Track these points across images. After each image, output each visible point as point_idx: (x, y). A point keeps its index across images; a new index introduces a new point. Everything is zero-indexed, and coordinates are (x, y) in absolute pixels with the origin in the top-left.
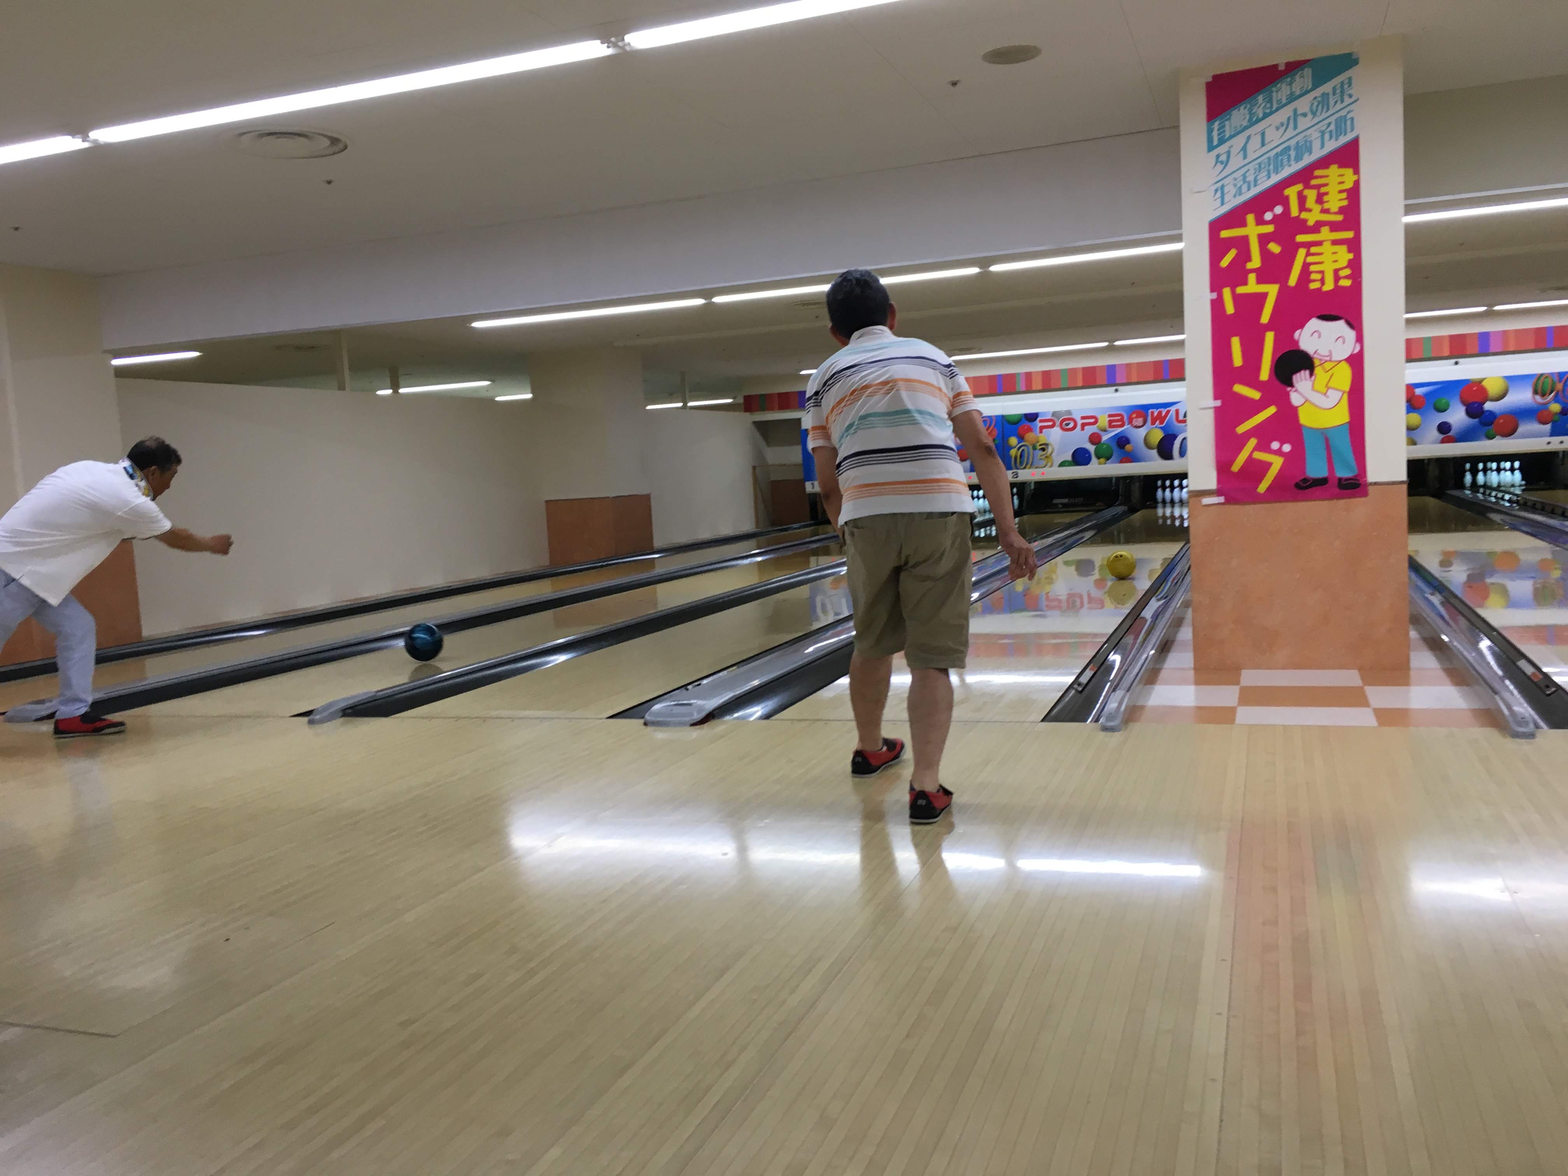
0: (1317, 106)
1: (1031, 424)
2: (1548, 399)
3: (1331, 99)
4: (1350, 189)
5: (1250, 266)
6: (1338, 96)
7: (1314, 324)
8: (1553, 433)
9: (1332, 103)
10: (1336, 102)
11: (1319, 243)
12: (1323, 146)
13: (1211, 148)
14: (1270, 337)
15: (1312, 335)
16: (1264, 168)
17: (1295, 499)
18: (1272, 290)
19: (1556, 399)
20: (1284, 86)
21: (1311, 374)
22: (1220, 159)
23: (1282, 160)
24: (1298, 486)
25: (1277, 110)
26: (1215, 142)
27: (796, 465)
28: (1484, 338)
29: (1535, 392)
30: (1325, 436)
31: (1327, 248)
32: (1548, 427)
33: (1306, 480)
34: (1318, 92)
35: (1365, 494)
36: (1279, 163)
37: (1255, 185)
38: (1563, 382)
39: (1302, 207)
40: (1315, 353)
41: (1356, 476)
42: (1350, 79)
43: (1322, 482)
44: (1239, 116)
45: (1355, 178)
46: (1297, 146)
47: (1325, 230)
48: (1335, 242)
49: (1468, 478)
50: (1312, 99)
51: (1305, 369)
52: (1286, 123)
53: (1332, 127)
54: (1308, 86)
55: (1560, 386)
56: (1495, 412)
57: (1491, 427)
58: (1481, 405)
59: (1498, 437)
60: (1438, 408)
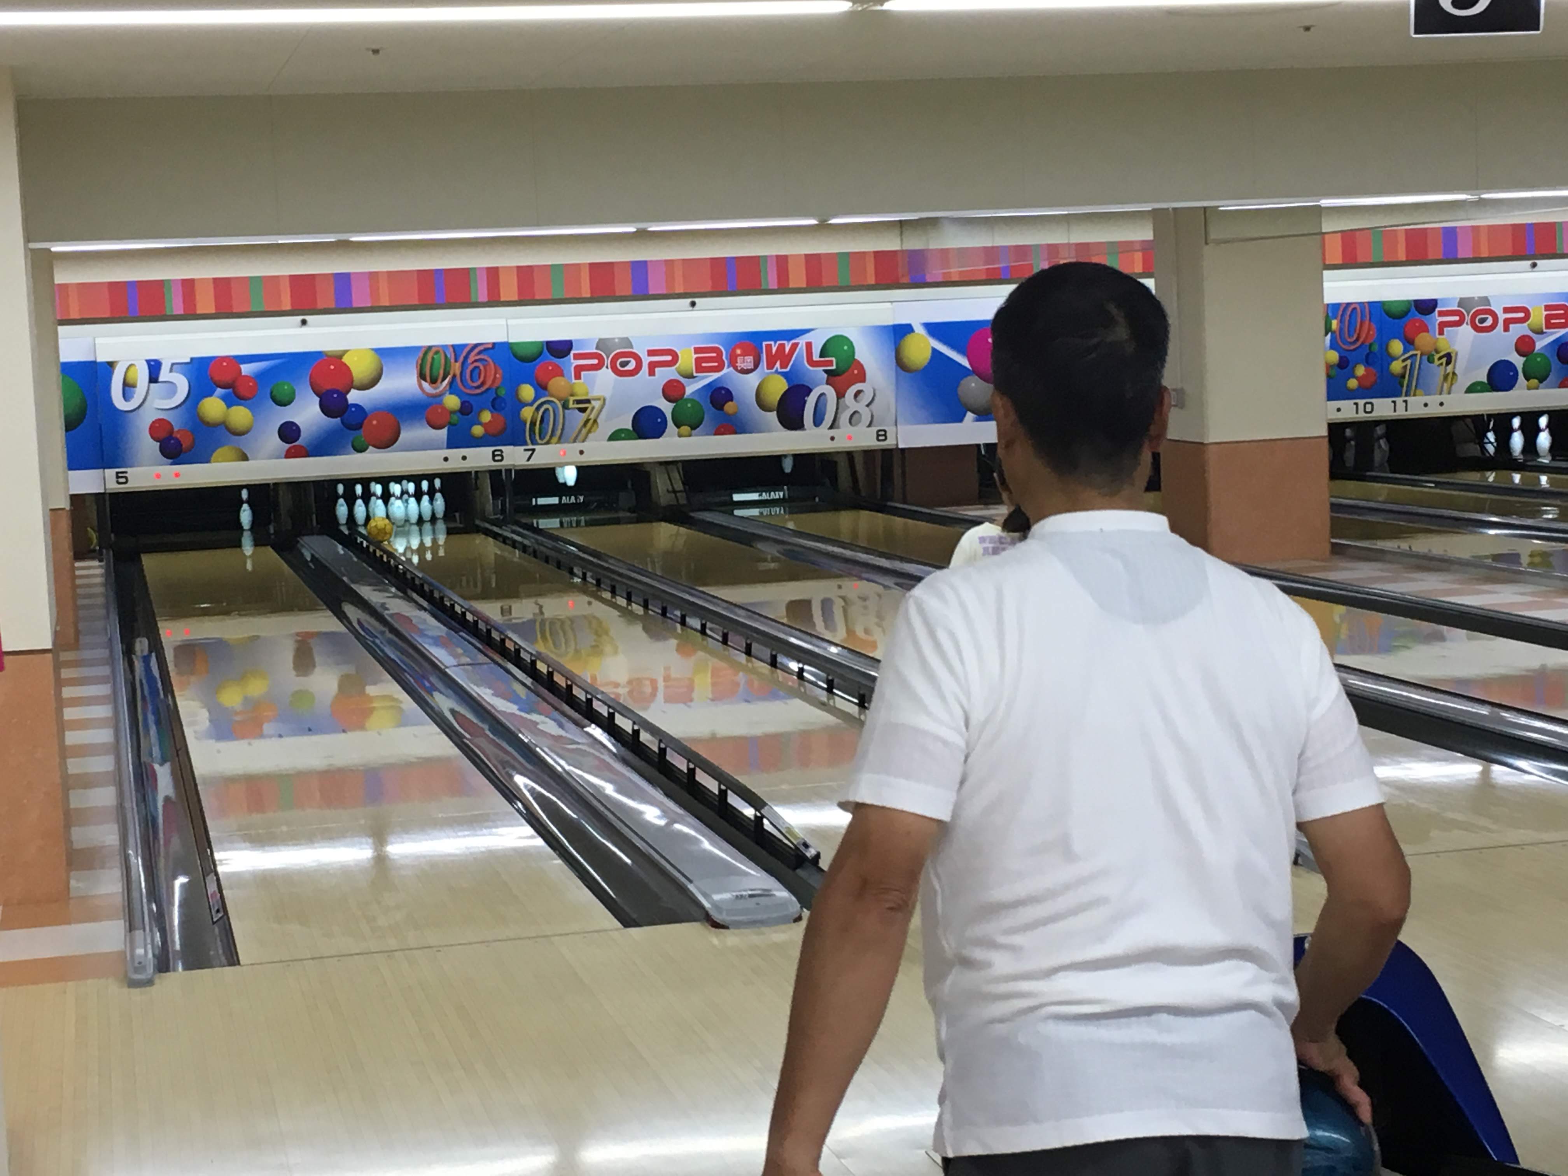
2: (441, 388)
8: (453, 443)
19: (452, 388)
28: (343, 281)
29: (422, 376)
32: (444, 432)
38: (461, 359)
49: (342, 509)
55: (456, 368)
56: (365, 407)
57: (361, 432)
58: (343, 395)
59: (371, 448)
60: (279, 397)
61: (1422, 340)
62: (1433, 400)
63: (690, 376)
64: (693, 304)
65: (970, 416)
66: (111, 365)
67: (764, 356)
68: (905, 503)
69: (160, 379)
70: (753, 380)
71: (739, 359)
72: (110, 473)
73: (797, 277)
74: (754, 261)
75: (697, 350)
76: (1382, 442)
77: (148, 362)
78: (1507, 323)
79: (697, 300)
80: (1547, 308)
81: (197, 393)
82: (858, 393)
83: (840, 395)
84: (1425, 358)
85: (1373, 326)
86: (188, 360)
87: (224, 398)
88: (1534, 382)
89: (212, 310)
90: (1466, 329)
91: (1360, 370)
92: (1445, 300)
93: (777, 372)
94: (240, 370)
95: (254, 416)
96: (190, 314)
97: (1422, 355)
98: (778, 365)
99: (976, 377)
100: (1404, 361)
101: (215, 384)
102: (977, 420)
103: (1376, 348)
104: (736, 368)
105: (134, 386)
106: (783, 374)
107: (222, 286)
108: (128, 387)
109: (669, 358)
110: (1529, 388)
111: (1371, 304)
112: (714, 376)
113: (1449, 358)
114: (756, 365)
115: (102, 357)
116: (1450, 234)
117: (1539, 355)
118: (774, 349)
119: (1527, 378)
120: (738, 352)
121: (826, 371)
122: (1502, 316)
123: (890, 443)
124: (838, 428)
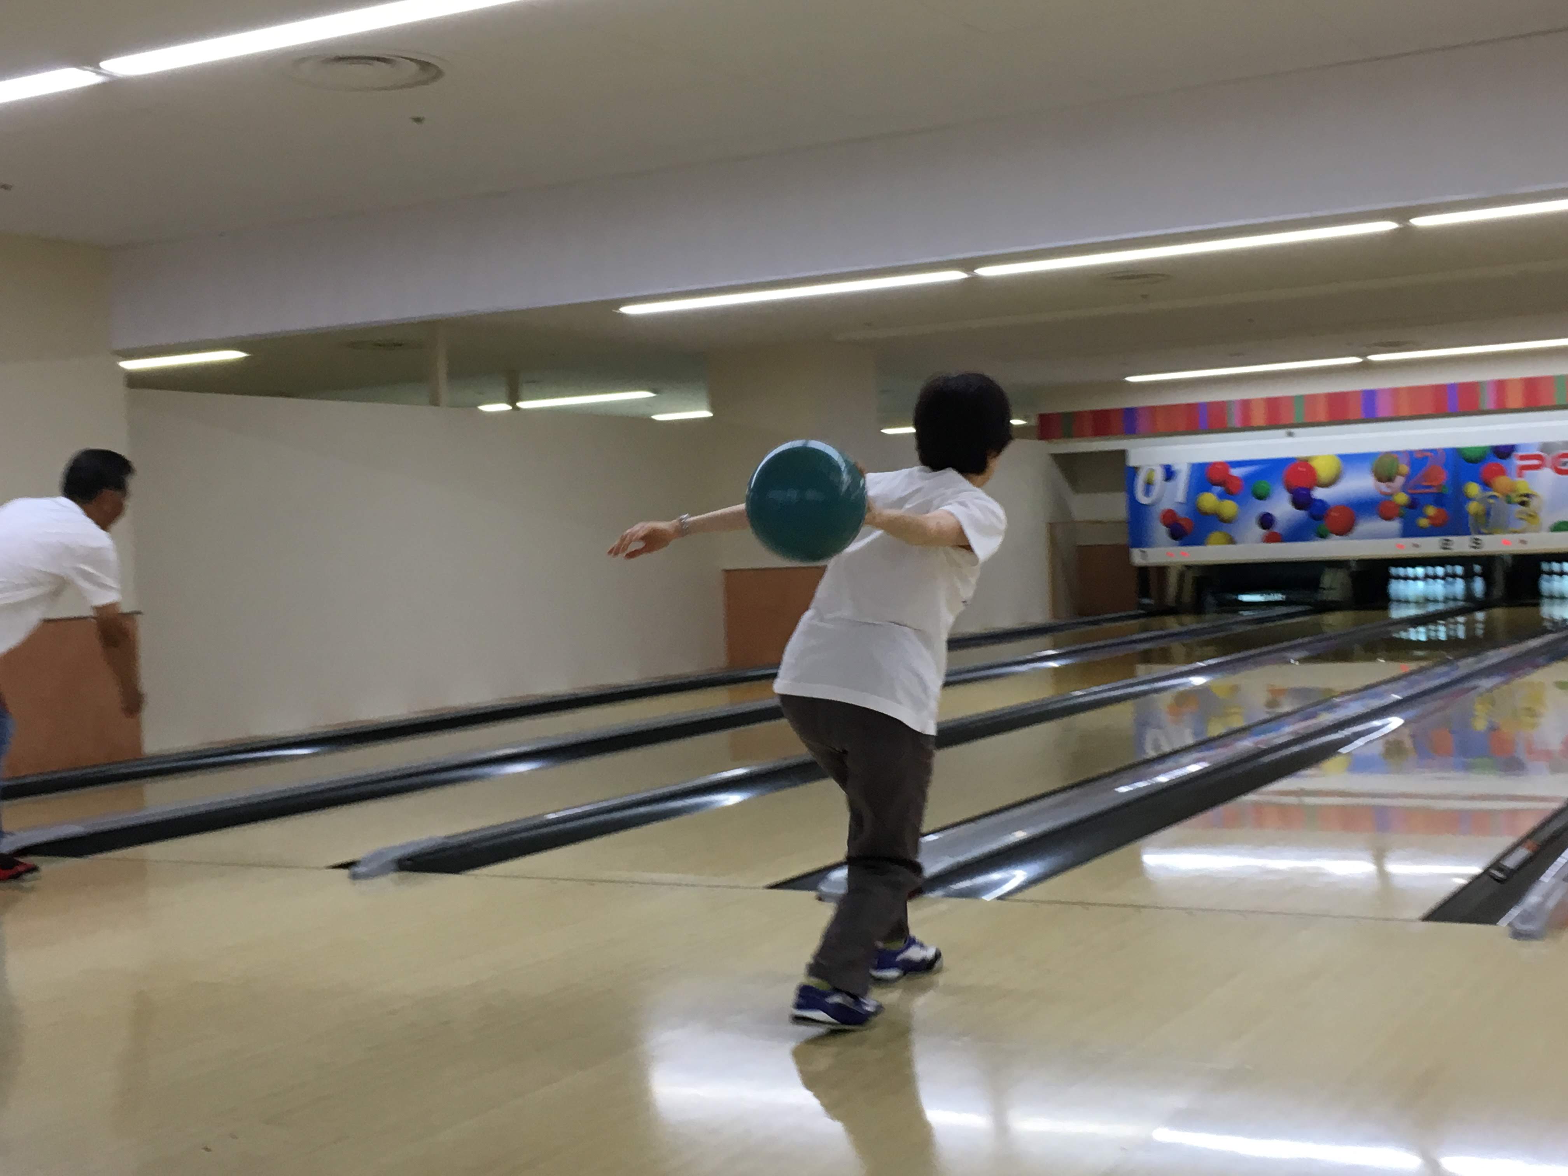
1: (1503, 463)
27: (1120, 522)
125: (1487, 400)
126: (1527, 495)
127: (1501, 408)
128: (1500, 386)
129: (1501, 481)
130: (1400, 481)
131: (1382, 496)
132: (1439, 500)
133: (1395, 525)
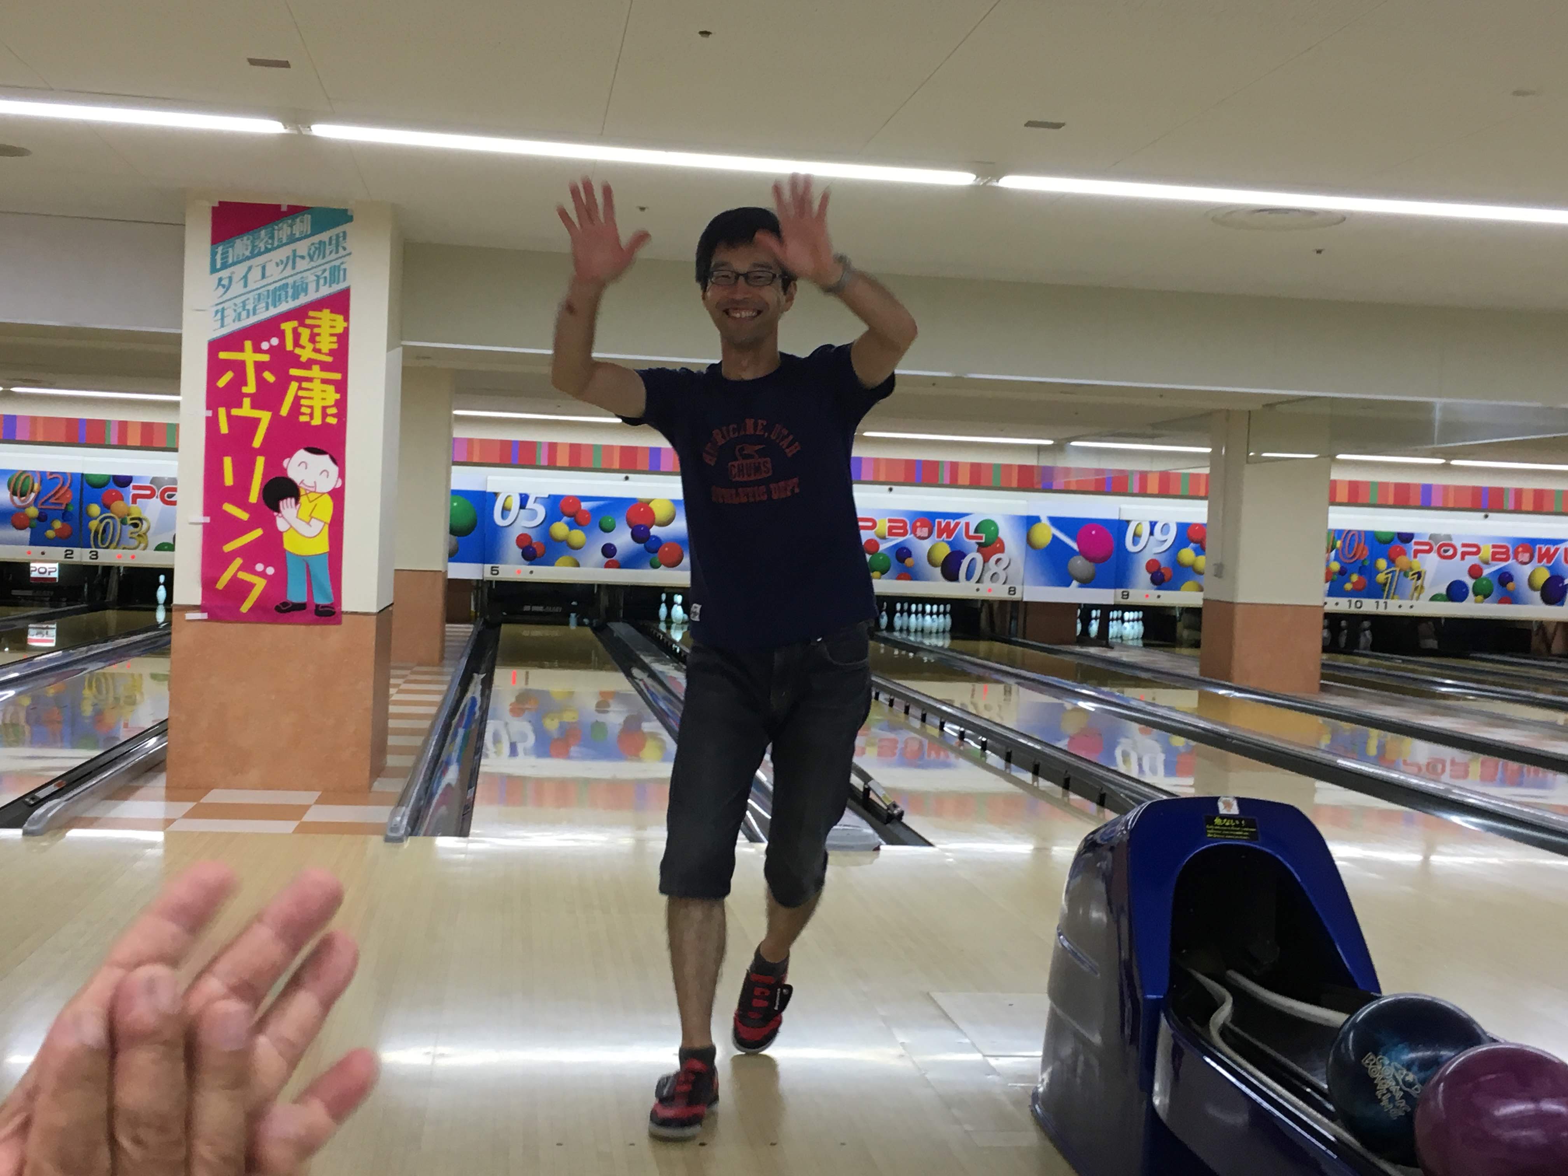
0: (314, 253)
1: (121, 490)
3: (327, 247)
4: (340, 334)
5: (245, 390)
6: (333, 247)
7: (301, 455)
9: (327, 252)
10: (331, 252)
11: (309, 380)
12: (317, 290)
13: (214, 270)
14: (260, 461)
15: (299, 465)
16: (264, 299)
17: (274, 621)
18: (265, 417)
20: (285, 226)
21: (297, 502)
22: (223, 282)
23: (280, 295)
24: (278, 609)
25: (279, 247)
26: (218, 266)
30: (306, 562)
31: (316, 385)
33: (285, 604)
34: (316, 239)
35: (339, 622)
36: (277, 297)
37: (254, 314)
39: (297, 343)
40: (302, 482)
41: (332, 604)
42: (344, 233)
43: (301, 607)
44: (241, 245)
45: (345, 325)
46: (294, 286)
47: (316, 368)
48: (324, 381)
50: (309, 244)
51: (291, 497)
52: (285, 260)
53: (327, 274)
54: (307, 231)
56: (661, 538)
57: (656, 555)
58: (647, 529)
59: (662, 567)
60: (604, 525)
61: (1402, 560)
62: (1406, 603)
63: (884, 538)
64: (891, 490)
65: (1075, 583)
66: (496, 495)
67: (936, 528)
68: (1024, 638)
69: (527, 507)
70: (927, 545)
71: (918, 530)
72: (488, 567)
73: (964, 477)
74: (936, 464)
75: (890, 521)
76: (1367, 633)
77: (521, 495)
78: (1464, 554)
79: (895, 488)
80: (1494, 546)
81: (551, 517)
82: (998, 560)
83: (986, 560)
84: (1402, 573)
85: (1367, 548)
86: (547, 496)
87: (568, 524)
88: (1480, 597)
89: (567, 464)
90: (1434, 555)
91: (1355, 578)
92: (1420, 535)
93: (943, 540)
94: (580, 506)
95: (587, 537)
96: (552, 465)
97: (1400, 571)
98: (945, 535)
99: (1081, 557)
100: (1387, 573)
101: (563, 513)
102: (1080, 586)
103: (1367, 563)
104: (915, 535)
105: (509, 510)
106: (949, 543)
107: (575, 449)
108: (505, 510)
109: (870, 524)
110: (1476, 602)
111: (1366, 532)
112: (901, 539)
113: (1419, 575)
114: (930, 533)
115: (490, 489)
116: (1427, 489)
117: (1485, 579)
118: (943, 525)
119: (1476, 594)
120: (918, 524)
121: (978, 543)
122: (1460, 550)
123: (1017, 597)
124: (982, 583)
125: (112, 437)
126: (140, 519)
127: (122, 445)
128: (123, 426)
129: (118, 506)
130: (33, 495)
131: (15, 509)
132: (65, 516)
133: (26, 534)
